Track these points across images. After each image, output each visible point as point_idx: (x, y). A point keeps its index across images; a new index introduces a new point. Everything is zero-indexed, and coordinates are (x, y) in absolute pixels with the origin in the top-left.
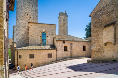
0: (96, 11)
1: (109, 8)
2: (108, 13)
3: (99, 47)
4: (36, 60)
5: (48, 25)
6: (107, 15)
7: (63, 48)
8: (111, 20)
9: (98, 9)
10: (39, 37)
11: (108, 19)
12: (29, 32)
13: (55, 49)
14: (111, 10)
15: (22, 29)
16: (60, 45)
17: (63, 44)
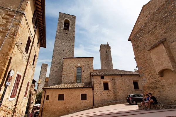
0: (135, 33)
1: (150, 26)
2: (150, 31)
3: (153, 80)
4: (65, 103)
5: (83, 59)
6: (149, 34)
7: (102, 85)
8: (157, 38)
9: (136, 31)
10: (73, 73)
11: (152, 38)
12: (64, 68)
13: (90, 87)
14: (153, 27)
15: (57, 65)
16: (98, 81)
17: (102, 79)
